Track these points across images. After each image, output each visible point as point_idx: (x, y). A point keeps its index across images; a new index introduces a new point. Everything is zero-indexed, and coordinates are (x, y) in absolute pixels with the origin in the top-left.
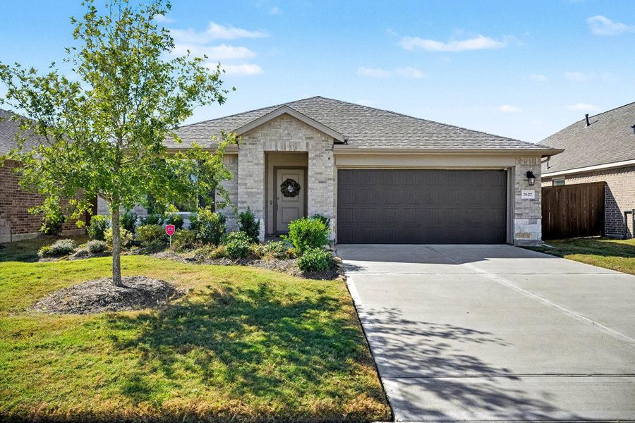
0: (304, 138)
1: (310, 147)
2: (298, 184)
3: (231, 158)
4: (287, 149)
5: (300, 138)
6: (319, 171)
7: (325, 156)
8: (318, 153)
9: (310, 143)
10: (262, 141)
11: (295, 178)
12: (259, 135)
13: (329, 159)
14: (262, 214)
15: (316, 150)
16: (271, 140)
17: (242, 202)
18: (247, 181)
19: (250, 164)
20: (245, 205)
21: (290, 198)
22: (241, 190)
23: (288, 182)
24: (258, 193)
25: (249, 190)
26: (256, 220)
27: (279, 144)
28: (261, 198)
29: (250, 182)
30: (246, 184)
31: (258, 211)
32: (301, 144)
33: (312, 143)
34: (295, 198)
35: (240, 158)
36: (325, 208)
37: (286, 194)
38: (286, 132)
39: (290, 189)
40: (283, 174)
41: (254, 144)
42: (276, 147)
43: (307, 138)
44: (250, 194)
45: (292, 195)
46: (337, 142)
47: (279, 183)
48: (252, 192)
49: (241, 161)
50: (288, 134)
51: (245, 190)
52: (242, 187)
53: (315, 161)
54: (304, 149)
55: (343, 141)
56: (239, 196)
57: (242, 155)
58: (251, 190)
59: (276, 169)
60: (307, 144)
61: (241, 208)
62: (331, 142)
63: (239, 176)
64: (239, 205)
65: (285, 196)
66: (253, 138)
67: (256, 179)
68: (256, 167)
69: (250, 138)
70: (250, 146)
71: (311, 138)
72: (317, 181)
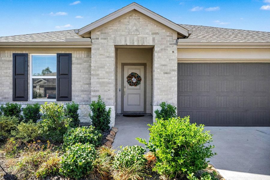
0: (150, 33)
1: (156, 41)
2: (140, 77)
3: (86, 52)
4: (136, 44)
5: (147, 34)
6: (163, 63)
7: (170, 50)
8: (163, 47)
9: (156, 38)
10: (113, 36)
11: (137, 72)
12: (110, 30)
13: (173, 52)
14: (113, 101)
15: (162, 44)
16: (121, 35)
17: (94, 91)
18: (99, 72)
19: (102, 56)
20: (98, 94)
21: (133, 87)
22: (94, 80)
23: (132, 75)
24: (109, 83)
25: (101, 80)
26: (107, 108)
27: (128, 39)
28: (112, 87)
29: (101, 73)
30: (98, 75)
31: (109, 99)
32: (148, 38)
33: (157, 38)
34: (138, 87)
35: (92, 51)
36: (169, 97)
37: (131, 83)
38: (135, 28)
39: (134, 80)
40: (129, 69)
41: (105, 39)
42: (126, 41)
43: (153, 34)
44: (102, 84)
45: (136, 84)
46: (181, 36)
47: (126, 76)
48: (103, 82)
49: (93, 54)
50: (137, 30)
51: (97, 80)
52: (95, 77)
53: (160, 54)
54: (151, 43)
55: (187, 35)
56: (92, 85)
57: (95, 49)
58: (103, 80)
59: (123, 65)
60: (154, 40)
61: (94, 96)
62: (175, 36)
63: (92, 68)
64: (92, 93)
65: (130, 85)
66: (105, 33)
67: (108, 70)
68: (107, 59)
69: (102, 33)
70: (103, 41)
71: (157, 33)
72: (162, 73)
